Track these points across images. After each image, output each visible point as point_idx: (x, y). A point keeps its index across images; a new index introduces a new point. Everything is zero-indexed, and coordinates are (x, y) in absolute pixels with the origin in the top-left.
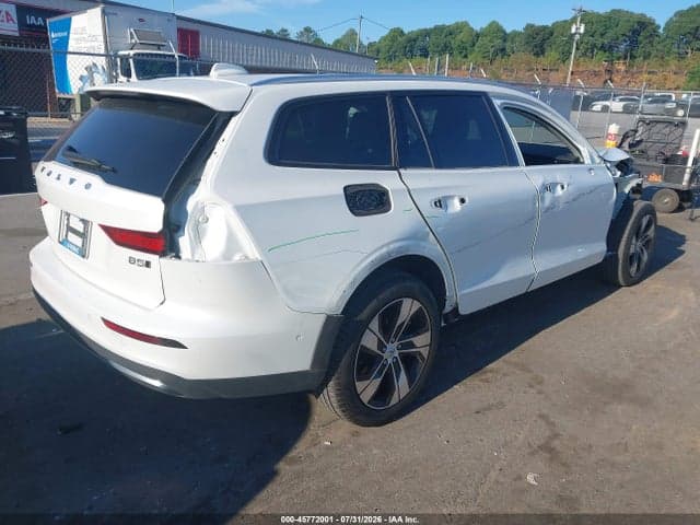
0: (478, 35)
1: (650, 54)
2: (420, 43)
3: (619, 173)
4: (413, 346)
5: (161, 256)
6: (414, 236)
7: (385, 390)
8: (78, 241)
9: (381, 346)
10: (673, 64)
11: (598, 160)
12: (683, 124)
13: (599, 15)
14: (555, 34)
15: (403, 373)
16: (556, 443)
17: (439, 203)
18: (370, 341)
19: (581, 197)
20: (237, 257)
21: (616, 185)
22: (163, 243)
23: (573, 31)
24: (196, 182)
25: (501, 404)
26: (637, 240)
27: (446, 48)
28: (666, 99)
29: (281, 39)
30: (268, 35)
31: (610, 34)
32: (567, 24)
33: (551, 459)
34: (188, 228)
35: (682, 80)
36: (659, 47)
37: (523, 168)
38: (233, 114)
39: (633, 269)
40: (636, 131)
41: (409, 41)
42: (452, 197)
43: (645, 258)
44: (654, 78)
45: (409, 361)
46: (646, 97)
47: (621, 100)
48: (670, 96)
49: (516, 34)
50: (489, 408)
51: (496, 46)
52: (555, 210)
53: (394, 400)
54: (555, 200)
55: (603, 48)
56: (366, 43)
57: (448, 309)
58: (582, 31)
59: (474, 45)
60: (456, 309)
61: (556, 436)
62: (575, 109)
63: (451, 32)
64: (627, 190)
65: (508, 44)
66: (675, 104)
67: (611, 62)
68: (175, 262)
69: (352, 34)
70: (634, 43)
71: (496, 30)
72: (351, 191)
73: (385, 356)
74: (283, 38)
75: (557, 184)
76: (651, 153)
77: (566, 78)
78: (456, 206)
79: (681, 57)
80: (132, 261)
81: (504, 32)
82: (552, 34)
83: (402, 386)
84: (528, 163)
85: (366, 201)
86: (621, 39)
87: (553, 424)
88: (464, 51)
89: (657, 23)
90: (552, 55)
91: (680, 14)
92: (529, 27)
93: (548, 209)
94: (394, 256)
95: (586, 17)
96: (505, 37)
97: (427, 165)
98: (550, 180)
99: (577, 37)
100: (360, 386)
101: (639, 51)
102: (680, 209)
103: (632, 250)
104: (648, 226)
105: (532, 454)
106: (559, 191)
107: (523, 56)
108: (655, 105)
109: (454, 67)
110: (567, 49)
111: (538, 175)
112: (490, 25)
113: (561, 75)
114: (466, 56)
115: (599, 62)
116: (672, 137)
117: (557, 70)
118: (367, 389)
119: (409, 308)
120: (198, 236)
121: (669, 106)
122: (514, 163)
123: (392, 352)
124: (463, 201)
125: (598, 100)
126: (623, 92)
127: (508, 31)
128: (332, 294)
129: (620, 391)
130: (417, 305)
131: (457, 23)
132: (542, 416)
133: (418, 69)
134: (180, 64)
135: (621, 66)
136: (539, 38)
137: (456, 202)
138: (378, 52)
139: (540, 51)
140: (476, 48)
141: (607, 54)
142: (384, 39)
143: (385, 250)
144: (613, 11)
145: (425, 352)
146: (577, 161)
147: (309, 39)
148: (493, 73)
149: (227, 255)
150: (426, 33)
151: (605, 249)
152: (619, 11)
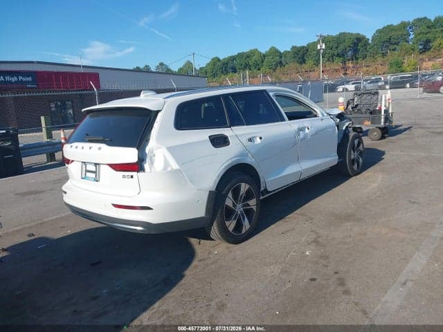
0: (264, 56)
1: (366, 56)
2: (230, 65)
3: (338, 120)
4: (249, 205)
5: (138, 172)
6: (242, 155)
7: (239, 226)
8: (93, 175)
9: (234, 205)
10: (380, 60)
11: (326, 115)
12: (377, 93)
13: (332, 37)
14: (310, 50)
15: (246, 219)
16: (320, 240)
17: (250, 140)
18: (229, 202)
19: (319, 133)
20: (169, 169)
21: (338, 126)
22: (137, 167)
23: (319, 48)
24: (148, 141)
25: (294, 229)
26: (354, 152)
27: (247, 66)
28: (377, 81)
29: (146, 72)
30: (138, 70)
31: (341, 47)
32: (315, 44)
33: (317, 245)
34: (148, 160)
35: (386, 68)
36: (371, 51)
37: (288, 122)
38: (158, 112)
39: (355, 167)
40: (354, 100)
41: (224, 65)
42: (256, 137)
43: (361, 160)
44: (370, 69)
45: (248, 212)
46: (366, 81)
47: (353, 84)
48: (381, 79)
49: (286, 52)
50: (288, 231)
51: (276, 61)
52: (306, 139)
53: (244, 231)
54: (306, 135)
55: (338, 55)
56: (198, 68)
57: (262, 189)
58: (324, 47)
59: (263, 62)
60: (266, 189)
61: (319, 237)
62: (325, 92)
63: (248, 56)
64: (344, 128)
65: (283, 59)
66: (383, 83)
67: (344, 63)
68: (143, 173)
69: (189, 64)
70: (356, 51)
71: (274, 51)
72: (211, 138)
73: (237, 210)
74: (147, 70)
75: (305, 127)
76: (363, 110)
77: (319, 74)
78: (258, 141)
79: (384, 55)
80: (124, 176)
81: (280, 53)
82: (308, 50)
83: (246, 225)
84: (290, 120)
85: (220, 141)
86: (348, 49)
87: (317, 233)
88: (258, 66)
89: (367, 37)
90: (310, 63)
91: (379, 31)
92: (294, 48)
93: (302, 140)
94: (234, 164)
95: (324, 39)
96: (281, 55)
97: (243, 124)
98: (301, 126)
99: (322, 51)
100: (227, 223)
101: (360, 55)
102: (383, 137)
103: (352, 157)
104: (358, 145)
105: (309, 244)
106: (307, 131)
107: (293, 65)
108: (372, 85)
109: (253, 77)
110: (317, 58)
111: (295, 124)
112: (271, 49)
113: (317, 73)
114: (259, 69)
115: (338, 64)
116: (373, 100)
117: (314, 71)
118: (231, 225)
119: (244, 187)
120: (152, 163)
121: (380, 84)
122: (283, 120)
123: (239, 209)
124: (261, 138)
125: (340, 85)
126: (354, 79)
127: (282, 52)
128: (210, 180)
129: (349, 217)
130: (248, 186)
131: (251, 50)
132: (313, 231)
133: (232, 80)
134: (98, 94)
135: (350, 65)
136: (301, 53)
137: (258, 139)
138: (206, 73)
139: (302, 61)
140: (264, 63)
141: (341, 59)
142: (208, 64)
143: (230, 161)
144: (341, 34)
145: (254, 208)
146: (316, 116)
147: (163, 70)
148: (277, 78)
149: (165, 169)
150: (233, 58)
151: (337, 157)
152: (344, 33)
